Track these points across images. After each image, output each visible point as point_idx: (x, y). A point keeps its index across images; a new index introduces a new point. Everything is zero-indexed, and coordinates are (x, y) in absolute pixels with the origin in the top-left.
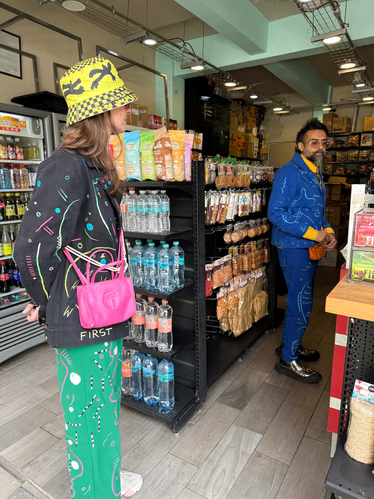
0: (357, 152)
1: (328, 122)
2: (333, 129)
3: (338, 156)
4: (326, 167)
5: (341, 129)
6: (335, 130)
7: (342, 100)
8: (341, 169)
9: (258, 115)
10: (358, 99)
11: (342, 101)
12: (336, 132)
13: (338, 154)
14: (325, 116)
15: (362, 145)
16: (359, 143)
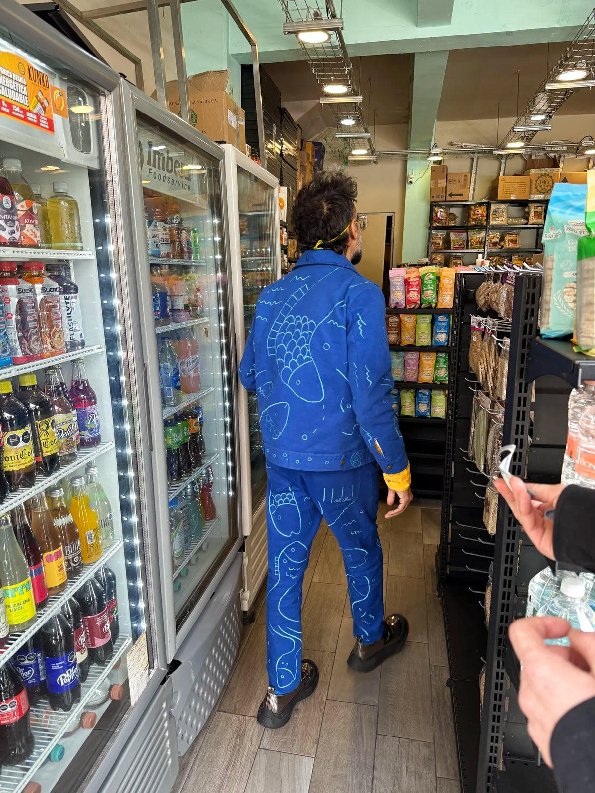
0: (483, 234)
1: (439, 181)
2: (448, 193)
3: (454, 241)
4: (434, 259)
5: (462, 195)
6: (451, 195)
7: (451, 144)
8: (459, 262)
9: (317, 159)
10: (478, 144)
11: (450, 146)
12: (454, 198)
13: (453, 237)
14: (434, 171)
15: (492, 222)
16: (488, 220)
